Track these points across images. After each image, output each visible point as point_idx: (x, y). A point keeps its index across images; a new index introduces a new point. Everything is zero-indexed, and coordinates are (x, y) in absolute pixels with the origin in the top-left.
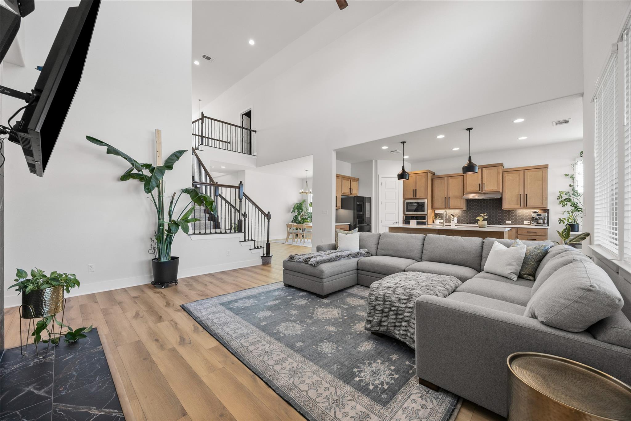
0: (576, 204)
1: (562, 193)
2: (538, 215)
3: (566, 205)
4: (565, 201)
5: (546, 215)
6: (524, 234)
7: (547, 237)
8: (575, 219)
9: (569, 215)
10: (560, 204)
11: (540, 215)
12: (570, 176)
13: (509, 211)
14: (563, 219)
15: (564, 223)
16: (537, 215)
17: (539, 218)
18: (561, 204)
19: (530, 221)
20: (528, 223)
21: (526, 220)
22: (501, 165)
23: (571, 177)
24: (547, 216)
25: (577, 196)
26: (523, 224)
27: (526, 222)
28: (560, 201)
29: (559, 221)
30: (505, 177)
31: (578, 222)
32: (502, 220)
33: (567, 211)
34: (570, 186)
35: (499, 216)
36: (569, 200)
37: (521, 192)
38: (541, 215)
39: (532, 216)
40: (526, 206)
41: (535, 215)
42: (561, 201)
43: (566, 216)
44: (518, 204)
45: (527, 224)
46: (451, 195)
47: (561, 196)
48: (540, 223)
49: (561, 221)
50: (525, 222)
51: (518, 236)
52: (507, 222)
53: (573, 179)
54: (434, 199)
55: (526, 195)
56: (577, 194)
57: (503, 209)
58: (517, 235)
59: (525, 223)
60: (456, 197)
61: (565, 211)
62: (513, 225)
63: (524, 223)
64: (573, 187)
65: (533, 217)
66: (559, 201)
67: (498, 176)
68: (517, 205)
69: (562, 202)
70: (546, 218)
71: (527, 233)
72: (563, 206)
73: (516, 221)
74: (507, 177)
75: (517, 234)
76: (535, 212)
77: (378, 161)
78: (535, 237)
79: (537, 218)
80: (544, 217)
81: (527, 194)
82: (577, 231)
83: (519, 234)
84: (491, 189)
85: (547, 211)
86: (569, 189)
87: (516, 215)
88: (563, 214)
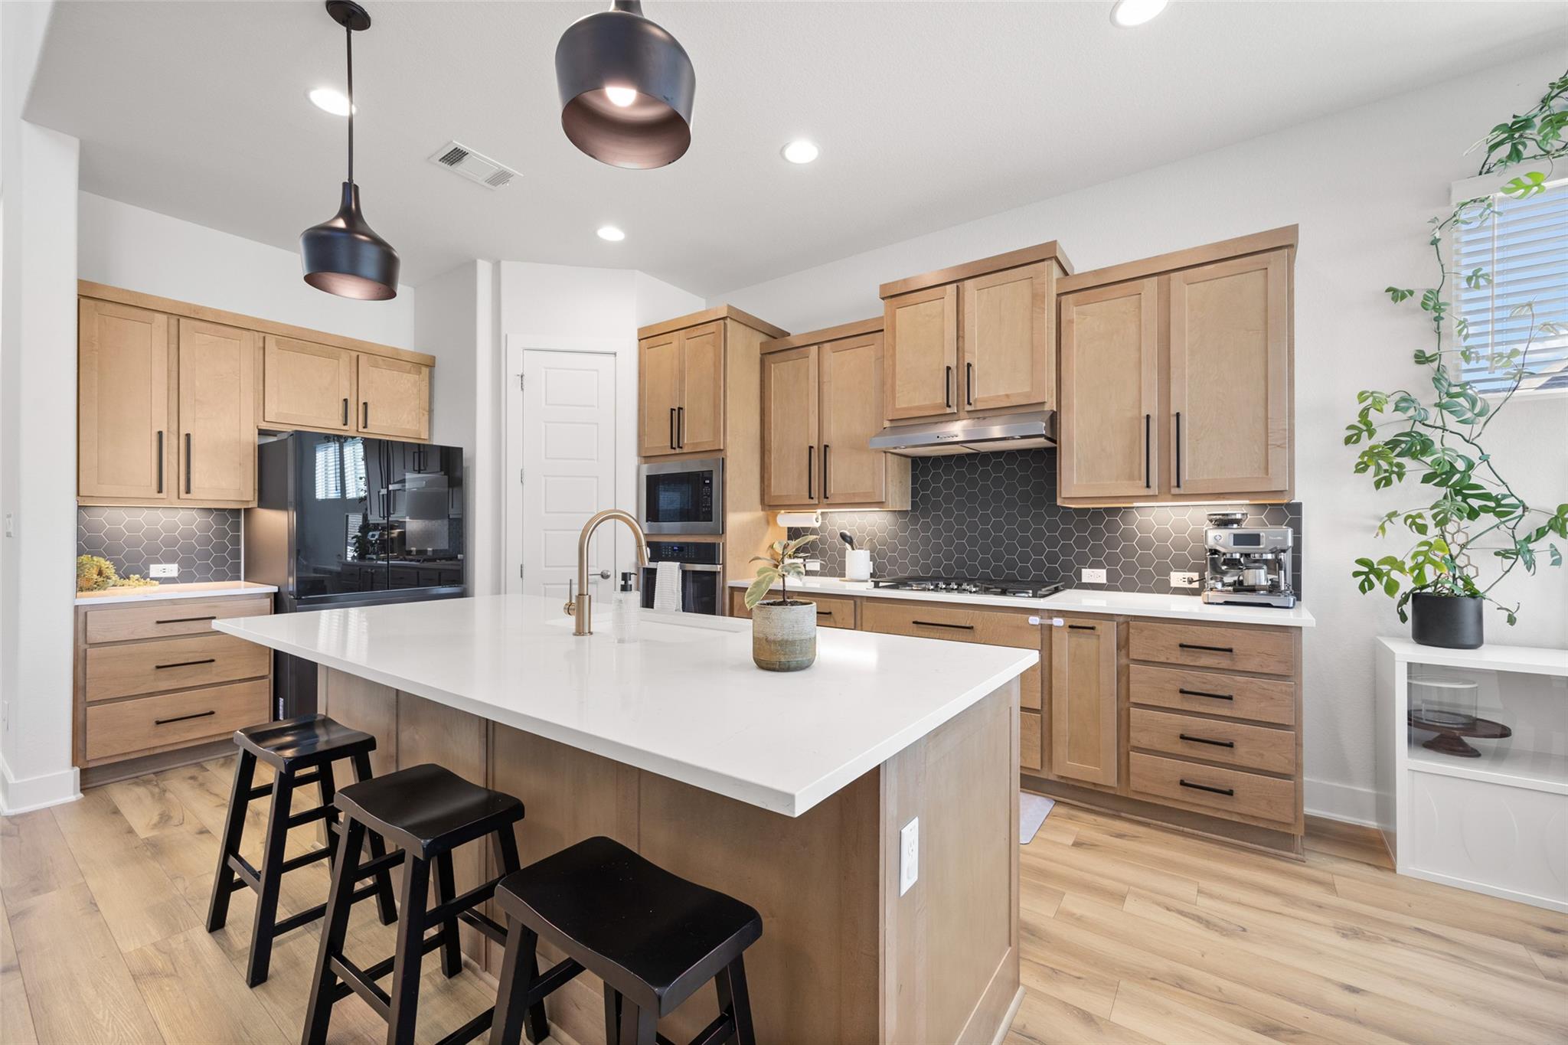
0: (1461, 465)
1: (1373, 405)
2: (1239, 539)
3: (1400, 476)
4: (1392, 449)
5: (1286, 538)
6: (1163, 659)
7: (1299, 686)
8: (1461, 561)
9: (1423, 538)
10: (1361, 468)
11: (1254, 539)
12: (1419, 297)
13: (1097, 514)
14: (1383, 562)
15: (1391, 588)
16: (1235, 536)
17: (1247, 555)
18: (1372, 469)
19: (1201, 571)
20: (1191, 581)
21: (1182, 566)
22: (1047, 254)
23: (1424, 306)
24: (1290, 543)
25: (1469, 415)
26: (1165, 588)
27: (1177, 579)
28: (1364, 454)
29: (1356, 574)
30: (1071, 322)
31: (1479, 585)
32: (1068, 566)
33: (1403, 511)
34: (1421, 358)
35: (1053, 543)
36: (1422, 446)
37: (1151, 407)
38: (1258, 536)
39: (1211, 543)
40: (1175, 486)
41: (1221, 539)
42: (1372, 454)
43: (1402, 544)
44: (1136, 473)
45: (1186, 585)
46: (834, 434)
47: (1368, 425)
48: (1252, 589)
49: (1369, 573)
50: (1173, 574)
51: (1128, 666)
52: (1089, 575)
53: (1438, 319)
54: (770, 457)
55: (1173, 420)
56: (1466, 405)
57: (1059, 502)
58: (1124, 661)
59: (1173, 584)
60: (858, 447)
61: (1394, 514)
62: (1118, 590)
63: (1169, 582)
64: (1435, 365)
65: (1214, 552)
66: (1354, 453)
67: (1032, 319)
68: (1131, 478)
69: (1380, 455)
70: (1286, 558)
71: (1178, 651)
72: (1377, 485)
73: (1129, 568)
74: (1083, 319)
75: (1123, 652)
76: (1224, 522)
77: (504, 264)
78: (1224, 678)
79: (1237, 556)
80: (1276, 552)
81: (1178, 415)
82: (1471, 642)
83: (1133, 655)
84: (1002, 393)
85: (1289, 513)
86: (1416, 380)
87: (1128, 536)
88: (1382, 528)
